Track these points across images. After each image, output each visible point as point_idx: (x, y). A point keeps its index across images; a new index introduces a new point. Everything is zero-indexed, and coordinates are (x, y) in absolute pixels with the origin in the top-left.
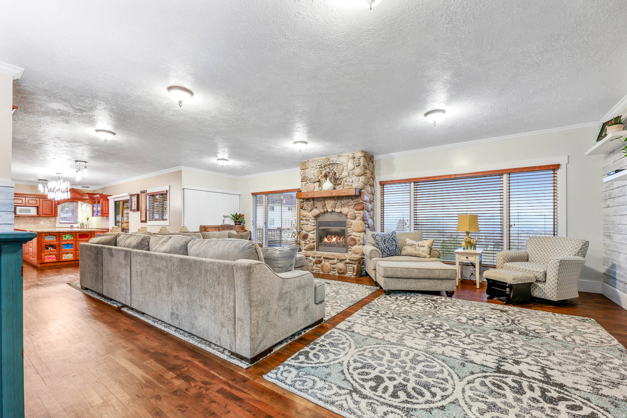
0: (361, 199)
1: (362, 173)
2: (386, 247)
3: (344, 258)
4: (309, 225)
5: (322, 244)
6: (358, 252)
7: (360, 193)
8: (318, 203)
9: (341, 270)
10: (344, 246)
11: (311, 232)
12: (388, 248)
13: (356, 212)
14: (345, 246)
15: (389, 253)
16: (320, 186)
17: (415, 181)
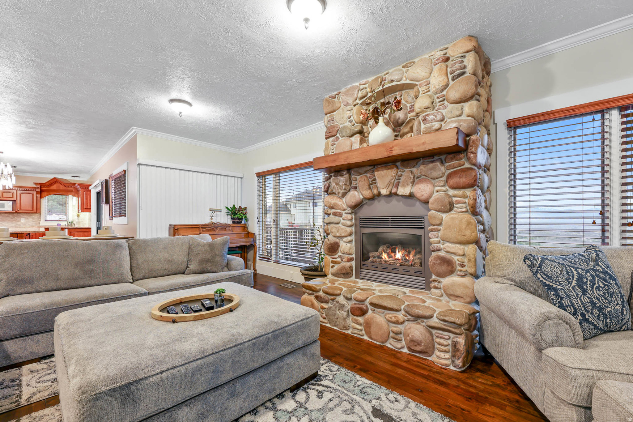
0: (469, 159)
1: (470, 94)
2: (593, 303)
3: (428, 313)
4: (340, 225)
5: (367, 266)
6: (459, 292)
7: (467, 143)
8: (358, 177)
9: (418, 343)
10: (418, 273)
11: (345, 239)
12: (600, 309)
13: (452, 192)
14: (420, 272)
15: (601, 325)
16: (362, 141)
17: (621, 103)
